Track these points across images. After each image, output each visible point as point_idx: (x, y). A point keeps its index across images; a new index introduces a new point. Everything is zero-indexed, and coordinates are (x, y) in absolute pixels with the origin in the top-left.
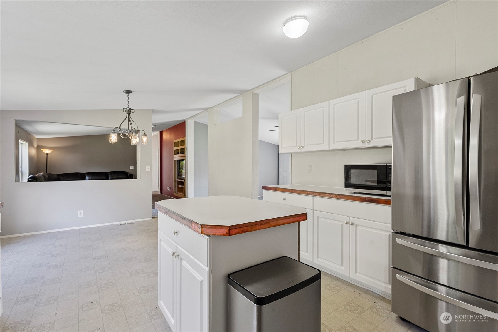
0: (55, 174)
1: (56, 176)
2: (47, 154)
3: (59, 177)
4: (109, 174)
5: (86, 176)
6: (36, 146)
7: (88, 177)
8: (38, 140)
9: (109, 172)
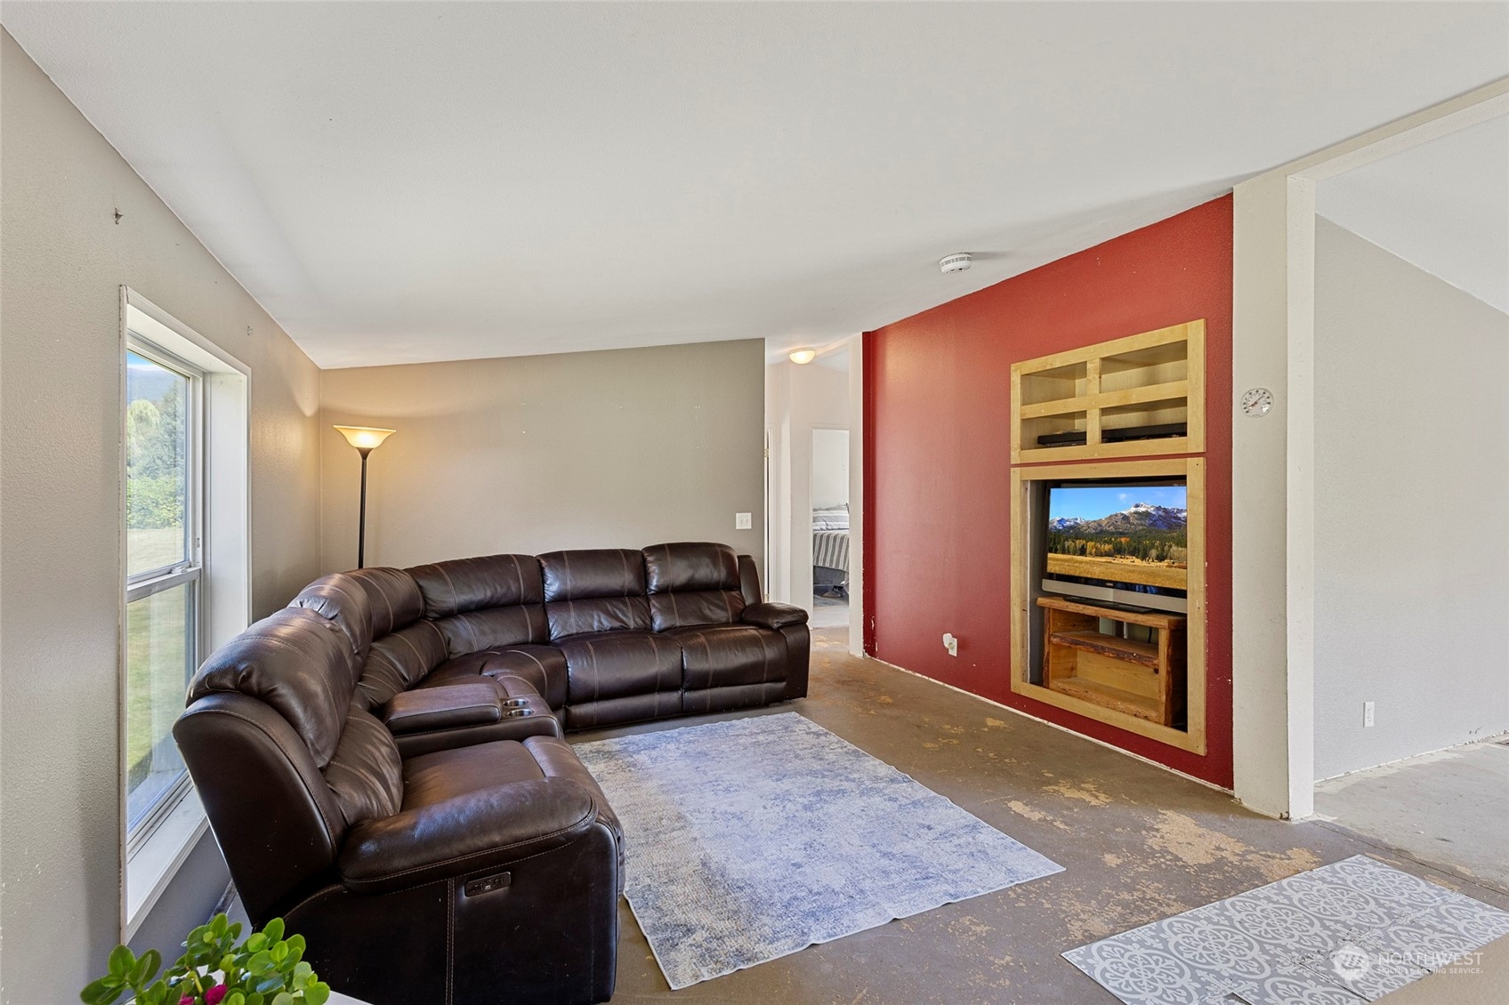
0: (401, 568)
1: (407, 578)
2: (365, 454)
3: (421, 583)
4: (650, 559)
5: (547, 571)
6: (309, 410)
7: (557, 577)
8: (323, 375)
9: (653, 550)
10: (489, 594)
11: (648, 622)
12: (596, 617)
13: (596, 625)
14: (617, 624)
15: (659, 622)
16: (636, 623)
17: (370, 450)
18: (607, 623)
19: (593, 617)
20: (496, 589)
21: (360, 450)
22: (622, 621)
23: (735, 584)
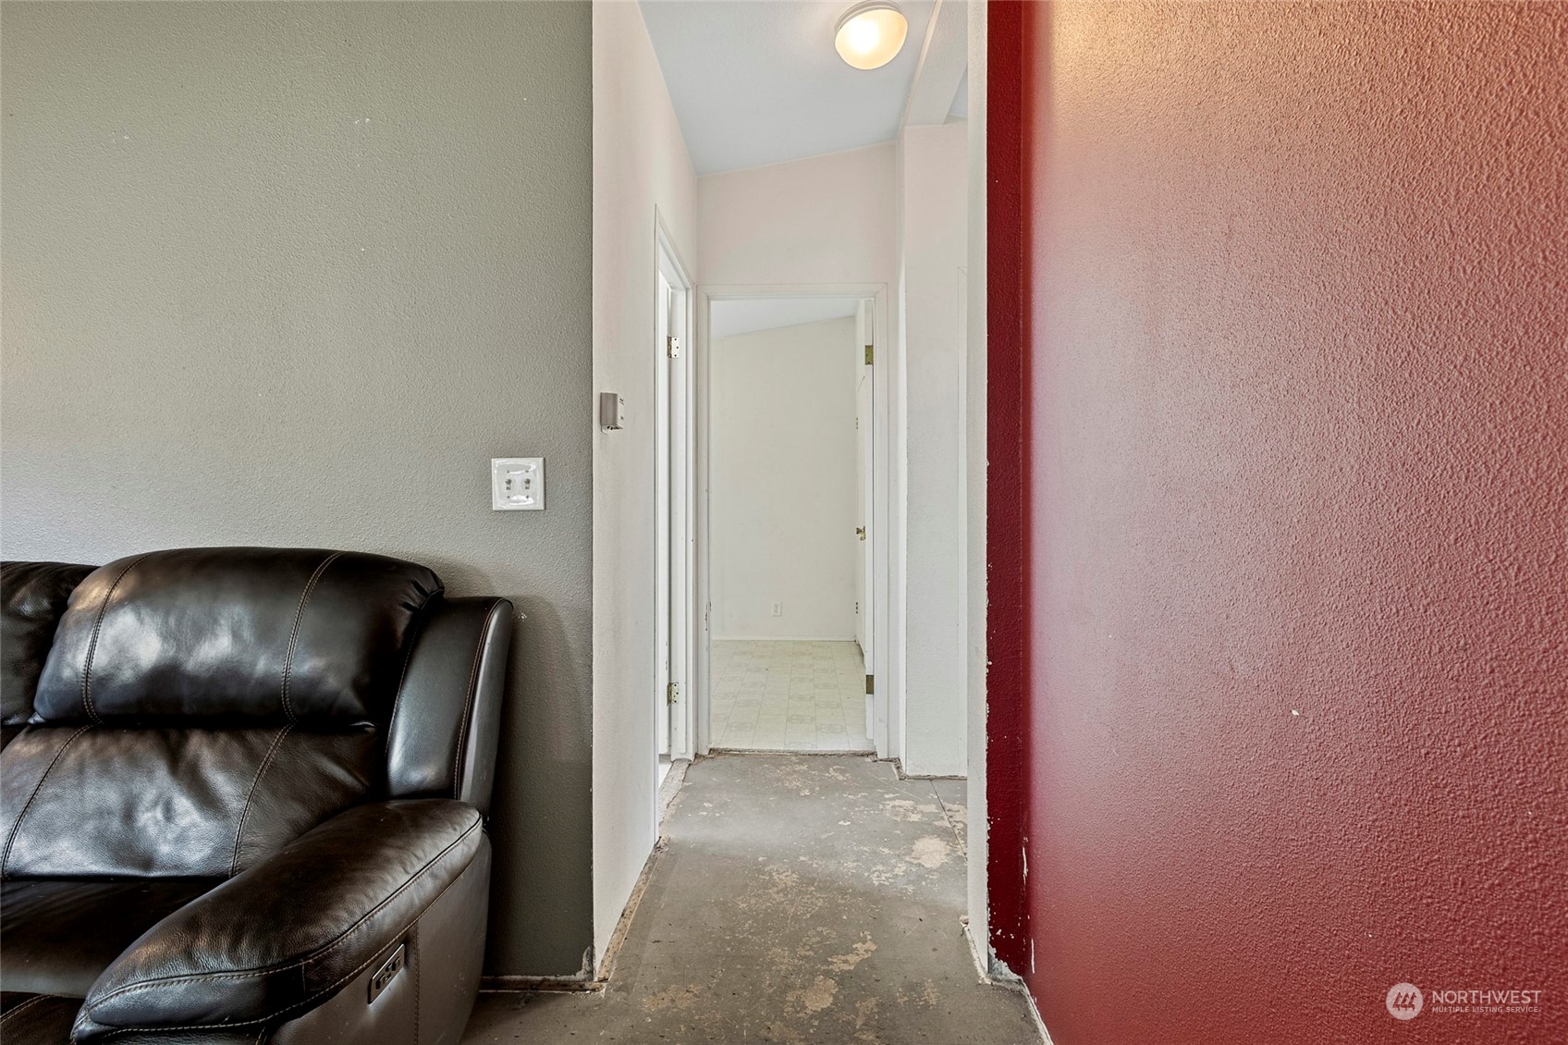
23: (357, 704)
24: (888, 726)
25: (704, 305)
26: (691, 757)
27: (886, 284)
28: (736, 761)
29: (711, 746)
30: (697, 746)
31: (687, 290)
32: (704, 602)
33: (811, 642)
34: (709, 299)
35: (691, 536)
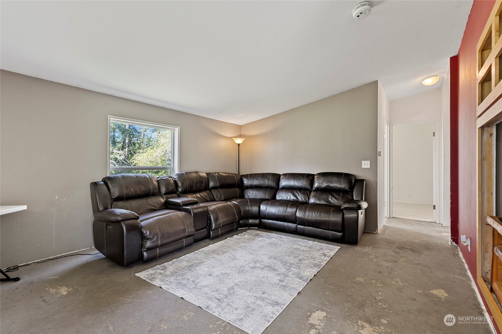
2: (239, 145)
4: (316, 177)
5: (281, 179)
7: (286, 181)
8: (242, 127)
9: (318, 174)
10: (258, 183)
11: (307, 200)
12: (289, 195)
13: (289, 198)
14: (295, 198)
15: (312, 201)
16: (302, 199)
17: (240, 144)
18: (292, 198)
19: (288, 195)
20: (261, 182)
21: (238, 144)
22: (297, 198)
23: (349, 190)
24: (439, 216)
25: (391, 127)
26: (389, 217)
27: (439, 119)
28: (400, 219)
29: (393, 216)
30: (390, 216)
31: (387, 125)
32: (391, 187)
33: (420, 204)
34: (392, 126)
35: (388, 173)
